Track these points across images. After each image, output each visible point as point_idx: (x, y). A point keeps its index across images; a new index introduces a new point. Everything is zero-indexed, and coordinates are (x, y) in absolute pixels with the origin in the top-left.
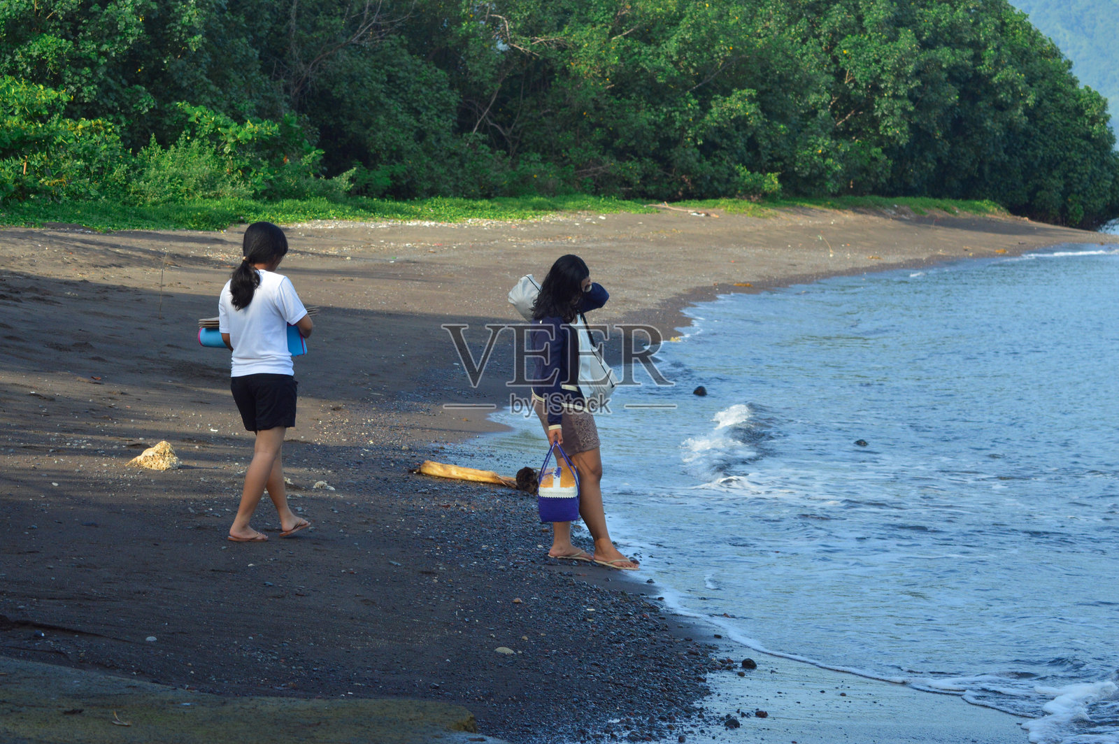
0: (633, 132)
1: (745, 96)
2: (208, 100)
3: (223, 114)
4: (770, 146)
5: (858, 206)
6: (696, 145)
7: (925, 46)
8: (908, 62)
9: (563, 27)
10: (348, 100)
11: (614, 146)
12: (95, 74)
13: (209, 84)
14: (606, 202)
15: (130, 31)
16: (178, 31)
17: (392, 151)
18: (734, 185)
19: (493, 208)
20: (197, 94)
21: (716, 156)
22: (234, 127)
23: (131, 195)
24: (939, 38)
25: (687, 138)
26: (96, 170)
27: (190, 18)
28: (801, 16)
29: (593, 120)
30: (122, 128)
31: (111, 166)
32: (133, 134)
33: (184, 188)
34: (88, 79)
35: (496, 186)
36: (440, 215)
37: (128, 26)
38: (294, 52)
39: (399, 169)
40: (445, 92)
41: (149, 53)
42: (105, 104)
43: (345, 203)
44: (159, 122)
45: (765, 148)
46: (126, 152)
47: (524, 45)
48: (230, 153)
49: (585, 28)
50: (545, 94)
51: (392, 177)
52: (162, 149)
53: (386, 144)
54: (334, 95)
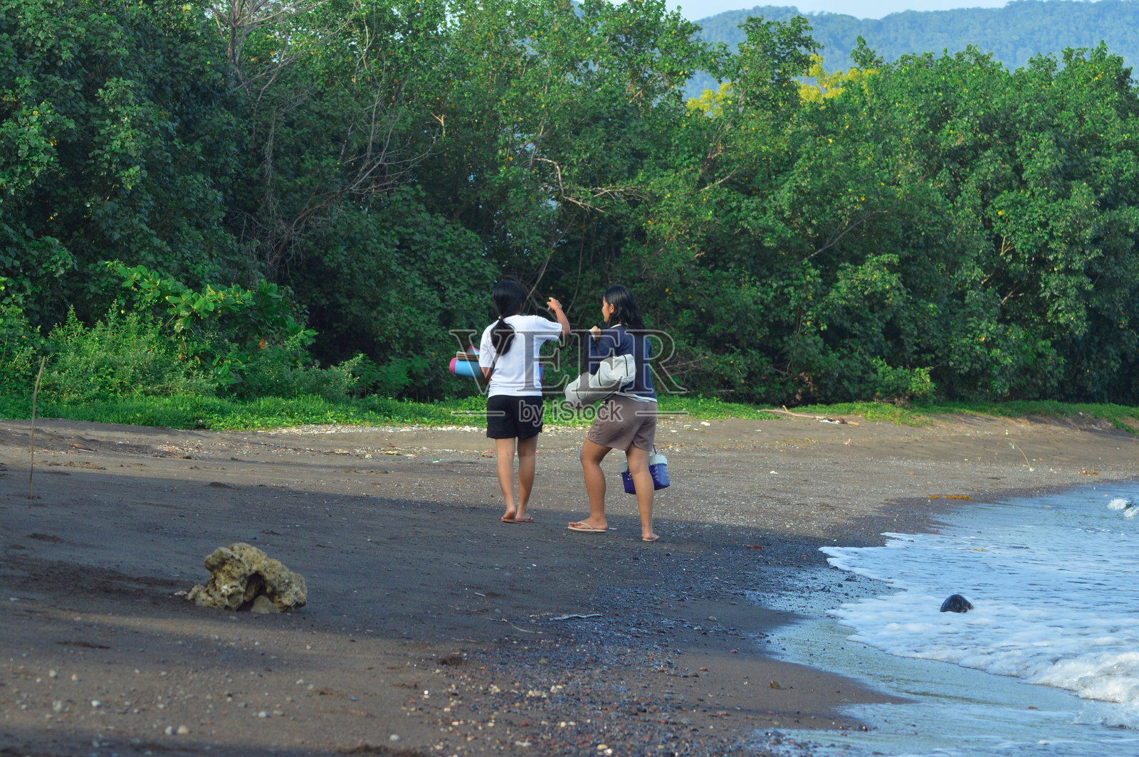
0: (734, 315)
1: (884, 264)
2: (151, 258)
3: (172, 279)
4: (916, 333)
5: (1034, 413)
6: (819, 331)
7: (1105, 205)
8: (1084, 224)
9: (637, 172)
10: (346, 270)
11: (708, 333)
13: (151, 235)
14: (706, 405)
15: (35, 159)
16: (106, 160)
17: (408, 339)
18: (871, 385)
20: (134, 251)
21: (843, 347)
22: (187, 295)
24: (1121, 195)
25: (805, 322)
27: (123, 143)
28: (940, 168)
29: (678, 299)
30: (26, 297)
31: (9, 349)
32: (42, 307)
33: (116, 381)
37: (33, 150)
38: (271, 204)
39: (419, 364)
40: (478, 261)
41: (65, 193)
43: (348, 403)
44: (80, 291)
45: (909, 335)
46: (32, 331)
47: (583, 198)
48: (183, 332)
49: (665, 174)
50: (613, 265)
51: (410, 374)
52: (84, 326)
53: (400, 329)
54: (327, 264)
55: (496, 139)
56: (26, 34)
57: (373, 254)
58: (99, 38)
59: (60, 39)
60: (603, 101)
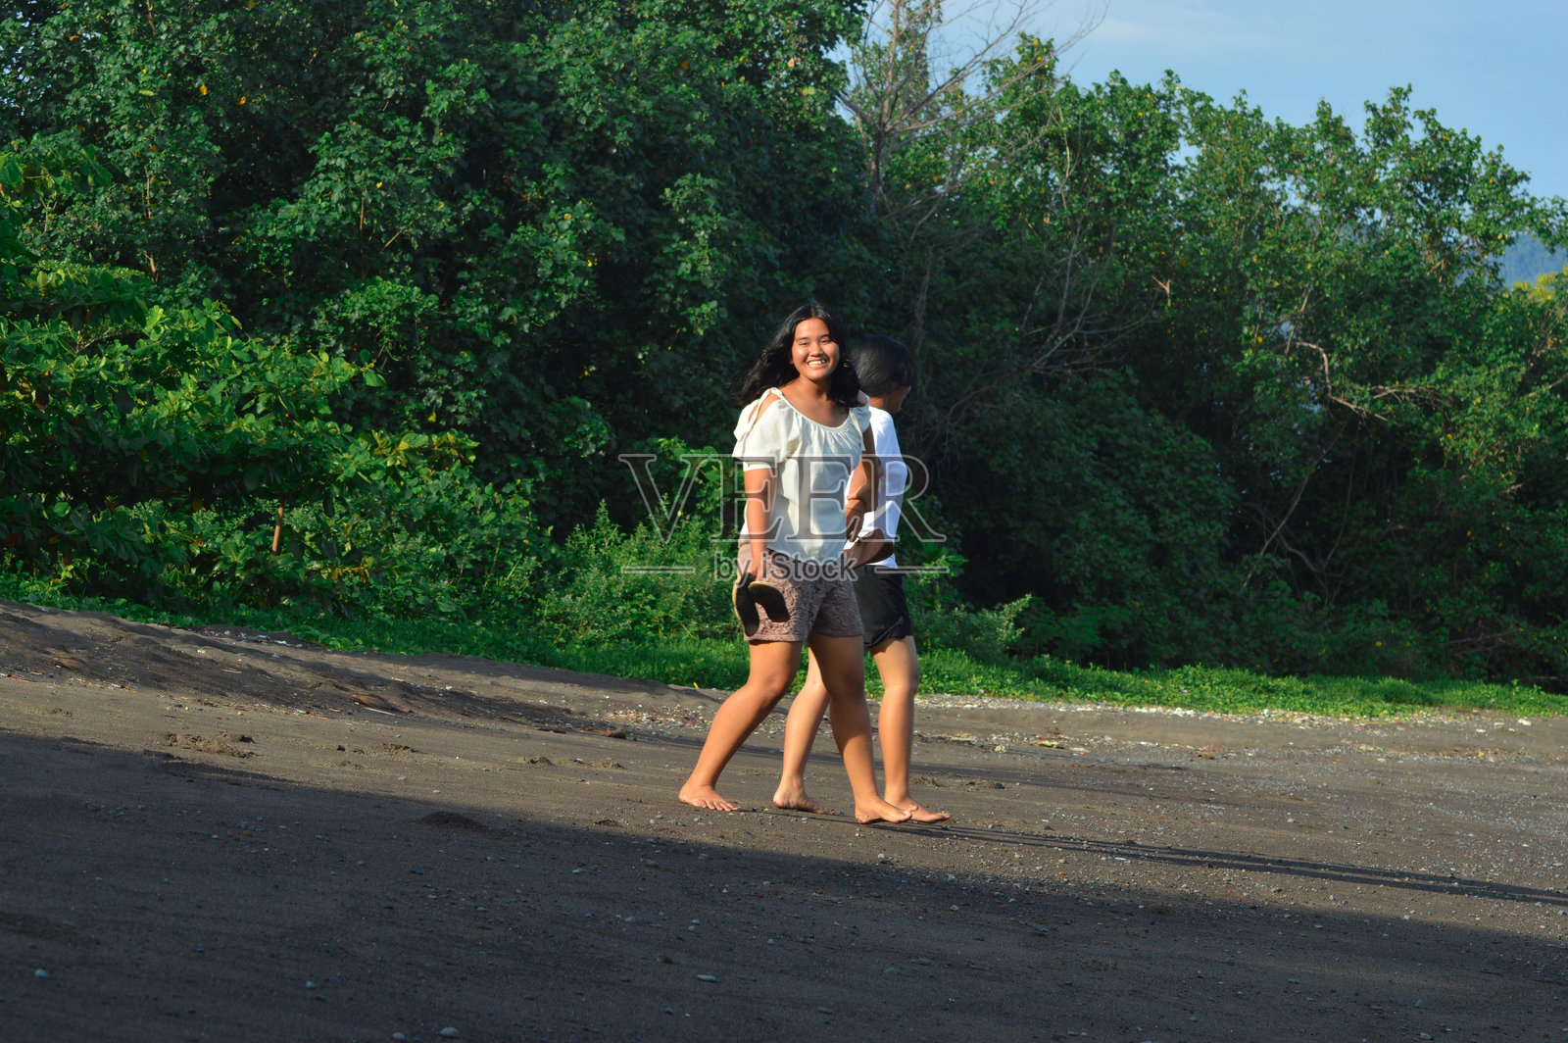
0: (1561, 572)
9: (1435, 367)
10: (1020, 479)
11: (1524, 596)
12: (483, 366)
13: (729, 404)
14: (1524, 695)
15: (562, 281)
16: (668, 291)
17: (1102, 581)
19: (1306, 692)
23: (543, 623)
26: (469, 566)
27: (694, 267)
29: (1484, 547)
30: (537, 485)
31: (502, 559)
32: (560, 500)
33: (658, 614)
34: (468, 375)
35: (1304, 659)
36: (1202, 699)
37: (560, 268)
39: (1116, 615)
40: (1208, 478)
41: (607, 338)
42: (504, 432)
43: (1005, 666)
46: (540, 534)
47: (1357, 399)
49: (1475, 370)
50: (1394, 495)
51: (1103, 631)
52: (620, 531)
53: (1092, 566)
54: (993, 469)
55: (1239, 311)
56: (565, 105)
57: (1060, 460)
58: (674, 119)
59: (615, 116)
60: (1389, 268)
